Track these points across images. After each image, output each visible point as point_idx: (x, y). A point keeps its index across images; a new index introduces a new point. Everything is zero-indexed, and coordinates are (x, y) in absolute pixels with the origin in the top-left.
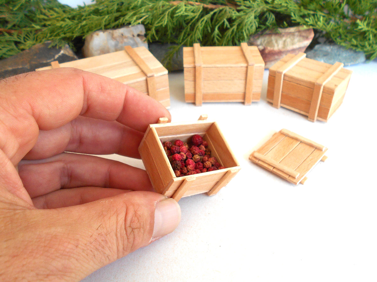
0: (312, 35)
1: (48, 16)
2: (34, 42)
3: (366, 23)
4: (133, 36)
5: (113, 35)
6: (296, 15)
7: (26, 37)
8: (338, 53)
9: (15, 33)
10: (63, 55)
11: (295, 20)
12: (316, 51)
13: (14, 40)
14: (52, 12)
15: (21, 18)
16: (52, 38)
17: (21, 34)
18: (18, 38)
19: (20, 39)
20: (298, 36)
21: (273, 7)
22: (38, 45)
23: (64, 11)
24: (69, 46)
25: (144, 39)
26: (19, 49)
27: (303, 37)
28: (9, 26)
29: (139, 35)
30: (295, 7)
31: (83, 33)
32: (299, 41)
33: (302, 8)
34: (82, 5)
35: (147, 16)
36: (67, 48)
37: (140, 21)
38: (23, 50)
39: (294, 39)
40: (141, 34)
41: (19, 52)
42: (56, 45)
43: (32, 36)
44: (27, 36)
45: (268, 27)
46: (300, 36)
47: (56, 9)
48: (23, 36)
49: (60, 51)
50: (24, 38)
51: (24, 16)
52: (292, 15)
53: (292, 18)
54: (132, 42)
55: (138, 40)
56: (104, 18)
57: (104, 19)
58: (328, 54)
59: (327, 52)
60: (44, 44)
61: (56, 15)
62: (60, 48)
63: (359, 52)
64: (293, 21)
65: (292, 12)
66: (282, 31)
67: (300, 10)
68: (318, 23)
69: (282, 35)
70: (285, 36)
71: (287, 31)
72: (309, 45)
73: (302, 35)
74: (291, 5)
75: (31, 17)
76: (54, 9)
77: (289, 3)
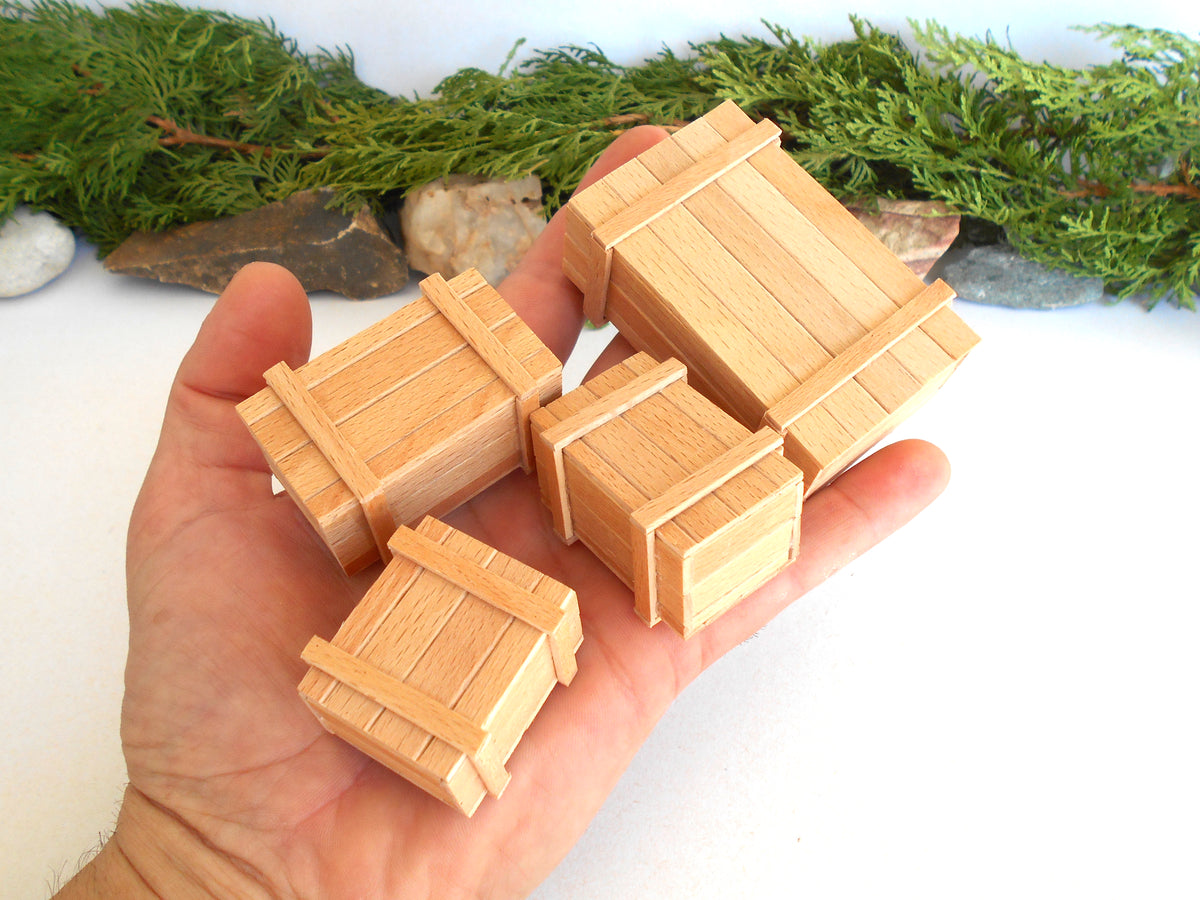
0: (955, 232)
1: (332, 120)
2: (296, 184)
3: (1088, 222)
4: (514, 202)
5: (464, 198)
6: (926, 174)
7: (279, 168)
8: (1027, 276)
9: (257, 153)
10: (355, 230)
11: (922, 185)
12: (971, 263)
13: (253, 173)
14: (342, 110)
15: (273, 119)
16: (335, 185)
17: (269, 156)
18: (263, 169)
19: (267, 173)
20: (917, 230)
21: (868, 149)
22: (305, 195)
23: (368, 107)
24: (371, 207)
25: (540, 208)
26: (262, 196)
27: (931, 233)
28: (246, 137)
29: (526, 200)
30: (924, 153)
31: (404, 181)
32: (918, 246)
33: (941, 157)
34: (412, 100)
35: (547, 161)
36: (365, 214)
37: (529, 171)
38: (271, 199)
39: (908, 235)
40: (531, 197)
41: (262, 204)
42: (342, 205)
43: (292, 168)
44: (281, 165)
45: (851, 194)
46: (924, 230)
47: (351, 103)
48: (273, 165)
49: (350, 223)
50: (276, 170)
51: (278, 113)
52: (916, 171)
53: (914, 180)
54: (508, 214)
55: (525, 210)
56: (451, 156)
57: (451, 161)
58: (1001, 276)
59: (999, 268)
60: (317, 193)
61: (350, 117)
62: (350, 215)
63: (1083, 279)
64: (915, 186)
65: (916, 163)
66: (885, 207)
67: (937, 161)
68: (972, 206)
69: (881, 220)
70: (889, 223)
71: (896, 209)
72: (941, 255)
73: (928, 228)
74: (914, 148)
75: (293, 116)
76: (347, 101)
77: (908, 142)
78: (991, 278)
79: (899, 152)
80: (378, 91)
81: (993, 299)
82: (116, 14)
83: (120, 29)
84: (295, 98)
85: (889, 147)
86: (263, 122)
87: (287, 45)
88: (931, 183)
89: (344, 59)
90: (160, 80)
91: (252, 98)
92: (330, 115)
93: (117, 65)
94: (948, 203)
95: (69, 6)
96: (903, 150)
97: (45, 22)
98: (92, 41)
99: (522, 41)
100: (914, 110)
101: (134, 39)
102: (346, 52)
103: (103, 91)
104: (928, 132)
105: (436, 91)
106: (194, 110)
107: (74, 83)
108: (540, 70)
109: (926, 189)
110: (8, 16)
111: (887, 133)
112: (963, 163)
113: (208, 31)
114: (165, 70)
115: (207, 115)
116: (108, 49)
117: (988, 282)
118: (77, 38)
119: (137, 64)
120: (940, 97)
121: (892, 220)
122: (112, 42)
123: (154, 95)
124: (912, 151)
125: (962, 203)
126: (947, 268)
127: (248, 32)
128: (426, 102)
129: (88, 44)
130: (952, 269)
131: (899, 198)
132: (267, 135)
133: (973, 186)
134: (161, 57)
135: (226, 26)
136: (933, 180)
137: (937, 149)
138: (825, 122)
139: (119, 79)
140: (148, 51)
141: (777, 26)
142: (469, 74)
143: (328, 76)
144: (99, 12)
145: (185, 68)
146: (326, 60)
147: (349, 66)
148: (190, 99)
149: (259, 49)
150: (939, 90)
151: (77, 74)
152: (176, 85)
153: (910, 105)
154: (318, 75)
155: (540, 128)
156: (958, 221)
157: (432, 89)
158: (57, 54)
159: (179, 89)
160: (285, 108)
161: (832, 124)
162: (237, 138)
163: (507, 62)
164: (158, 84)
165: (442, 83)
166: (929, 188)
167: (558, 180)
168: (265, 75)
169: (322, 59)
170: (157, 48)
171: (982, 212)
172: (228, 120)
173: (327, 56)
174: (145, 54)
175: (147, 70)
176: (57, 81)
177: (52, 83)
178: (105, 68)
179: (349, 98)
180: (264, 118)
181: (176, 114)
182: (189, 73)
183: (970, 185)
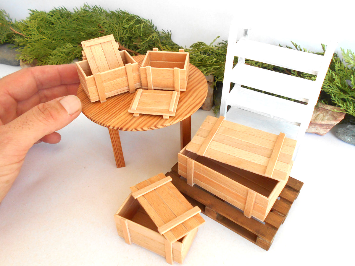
0: (342, 118)
6: (336, 98)
11: (334, 101)
15: (146, 47)
20: (329, 115)
23: (172, 48)
25: (212, 85)
27: (334, 117)
28: (137, 51)
30: (337, 91)
32: (329, 120)
34: (184, 48)
37: (210, 74)
39: (326, 116)
40: (210, 81)
46: (332, 115)
47: (167, 46)
51: (148, 46)
52: (333, 96)
53: (332, 99)
64: (332, 101)
65: (333, 93)
66: (321, 105)
67: (341, 94)
68: (349, 110)
69: (319, 109)
70: (321, 111)
71: (325, 107)
72: (336, 124)
73: (333, 115)
74: (333, 89)
75: (152, 47)
76: (167, 45)
77: (332, 86)
78: (353, 136)
79: (328, 89)
80: (176, 44)
81: (352, 142)
82: (112, 12)
83: (113, 17)
84: (153, 42)
85: (325, 87)
86: (143, 47)
87: (154, 27)
88: (337, 101)
89: (169, 34)
90: (119, 32)
91: (141, 40)
92: (161, 48)
93: (109, 26)
94: (341, 108)
95: (101, 9)
96: (329, 89)
97: (94, 12)
98: (105, 19)
99: (219, 37)
100: (335, 77)
101: (115, 20)
102: (170, 32)
103: (104, 32)
104: (339, 85)
105: (191, 47)
106: (126, 41)
107: (98, 29)
108: (223, 46)
109: (335, 102)
110: (86, 9)
111: (325, 82)
112: (349, 97)
113: (134, 21)
114: (121, 29)
115: (129, 43)
116: (108, 21)
117: (352, 137)
118: (102, 17)
119: (114, 26)
120: (346, 74)
121: (322, 110)
122: (110, 20)
123: (117, 35)
124: (332, 90)
125: (346, 109)
126: (339, 129)
127: (145, 23)
128: (187, 49)
129: (104, 19)
130: (340, 130)
131: (326, 104)
132: (143, 51)
133: (351, 104)
134: (121, 26)
135: (139, 20)
136: (338, 100)
137: (341, 90)
138: (305, 75)
139: (109, 30)
140: (118, 24)
141: (296, 44)
142: (201, 44)
143: (164, 38)
144: (108, 12)
145: (126, 30)
146: (164, 34)
147: (170, 36)
148: (126, 38)
149: (146, 27)
150: (346, 72)
151: (99, 27)
152: (123, 34)
153: (334, 75)
154: (161, 38)
155: (216, 62)
156: (344, 115)
157: (190, 47)
158: (95, 21)
159: (123, 35)
160: (150, 44)
161: (307, 77)
162: (136, 51)
163: (213, 42)
164: (119, 33)
165: (193, 45)
166: (336, 102)
167: (217, 78)
168: (146, 35)
169: (163, 33)
170: (120, 23)
171: (352, 113)
172: (134, 45)
173: (164, 32)
174: (117, 24)
175: (117, 29)
176: (94, 28)
177: (92, 28)
178: (106, 26)
179: (168, 45)
180: (143, 46)
181: (121, 42)
182: (127, 31)
183: (350, 103)
